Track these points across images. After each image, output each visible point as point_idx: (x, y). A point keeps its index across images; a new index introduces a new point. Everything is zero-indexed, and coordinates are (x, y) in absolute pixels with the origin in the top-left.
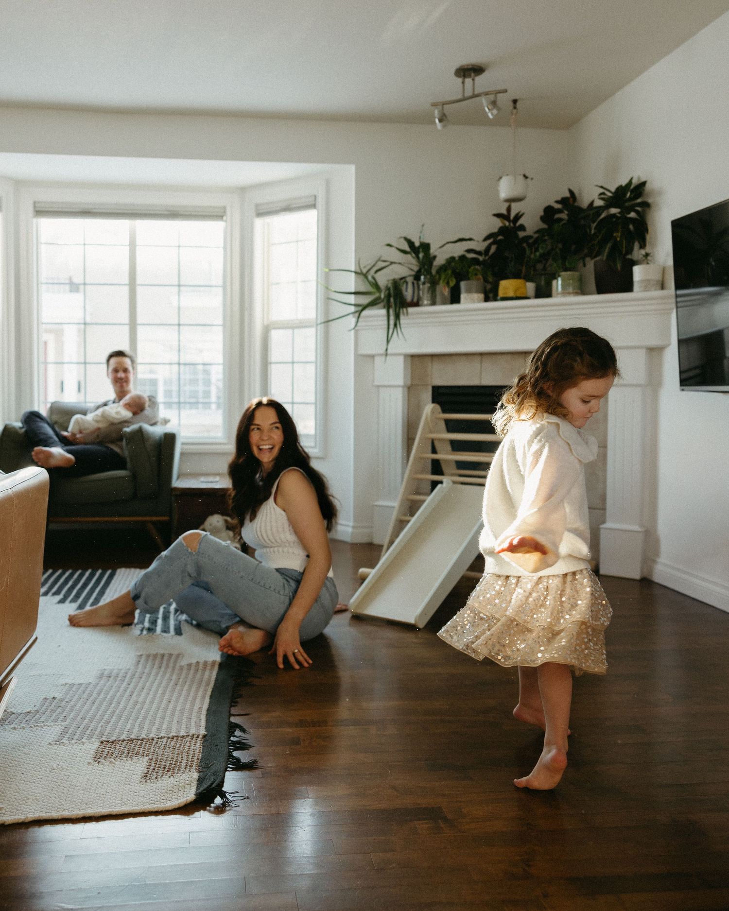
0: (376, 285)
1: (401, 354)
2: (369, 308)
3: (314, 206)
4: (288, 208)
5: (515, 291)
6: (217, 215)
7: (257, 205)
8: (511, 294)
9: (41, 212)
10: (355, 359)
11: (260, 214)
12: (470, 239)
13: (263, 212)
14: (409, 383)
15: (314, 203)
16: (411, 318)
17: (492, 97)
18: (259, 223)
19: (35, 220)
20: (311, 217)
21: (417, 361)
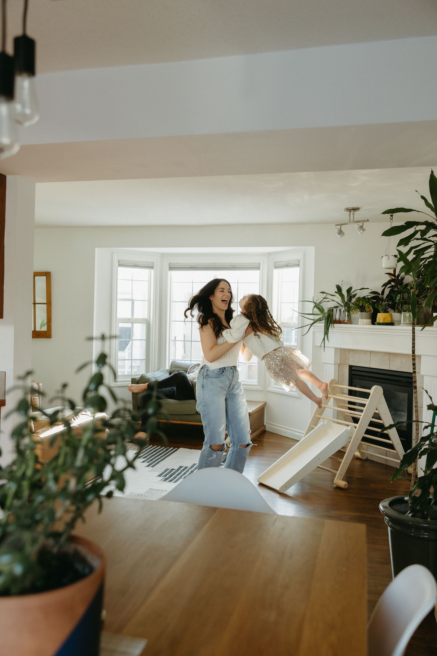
0: (321, 310)
1: (333, 347)
2: (318, 322)
3: (298, 265)
4: (287, 266)
5: (384, 320)
6: (257, 267)
7: (275, 262)
8: (381, 321)
9: (171, 268)
10: (313, 349)
11: (276, 267)
12: (368, 289)
13: (277, 266)
14: (338, 362)
15: (298, 264)
16: (335, 330)
17: (361, 224)
18: (276, 271)
19: (169, 272)
20: (297, 270)
21: (343, 352)
